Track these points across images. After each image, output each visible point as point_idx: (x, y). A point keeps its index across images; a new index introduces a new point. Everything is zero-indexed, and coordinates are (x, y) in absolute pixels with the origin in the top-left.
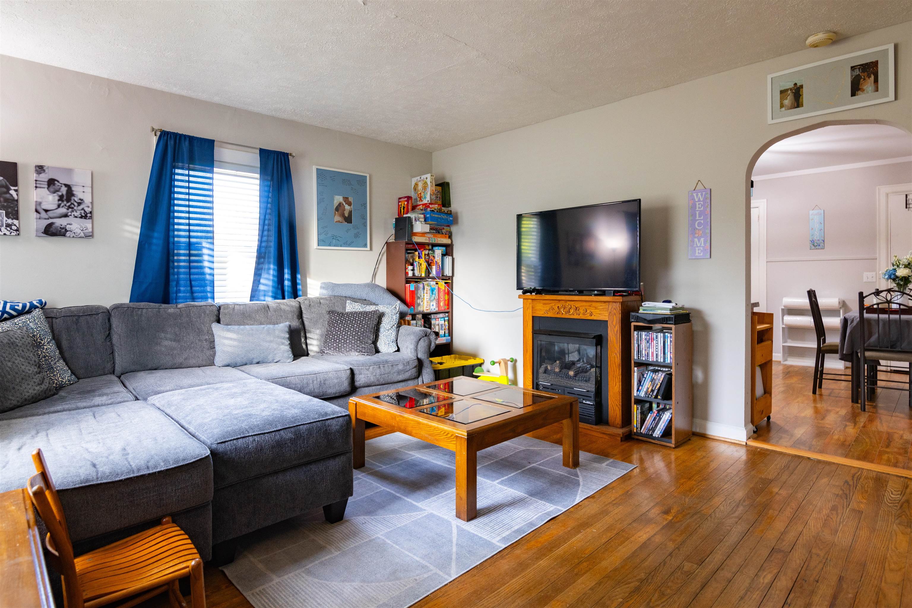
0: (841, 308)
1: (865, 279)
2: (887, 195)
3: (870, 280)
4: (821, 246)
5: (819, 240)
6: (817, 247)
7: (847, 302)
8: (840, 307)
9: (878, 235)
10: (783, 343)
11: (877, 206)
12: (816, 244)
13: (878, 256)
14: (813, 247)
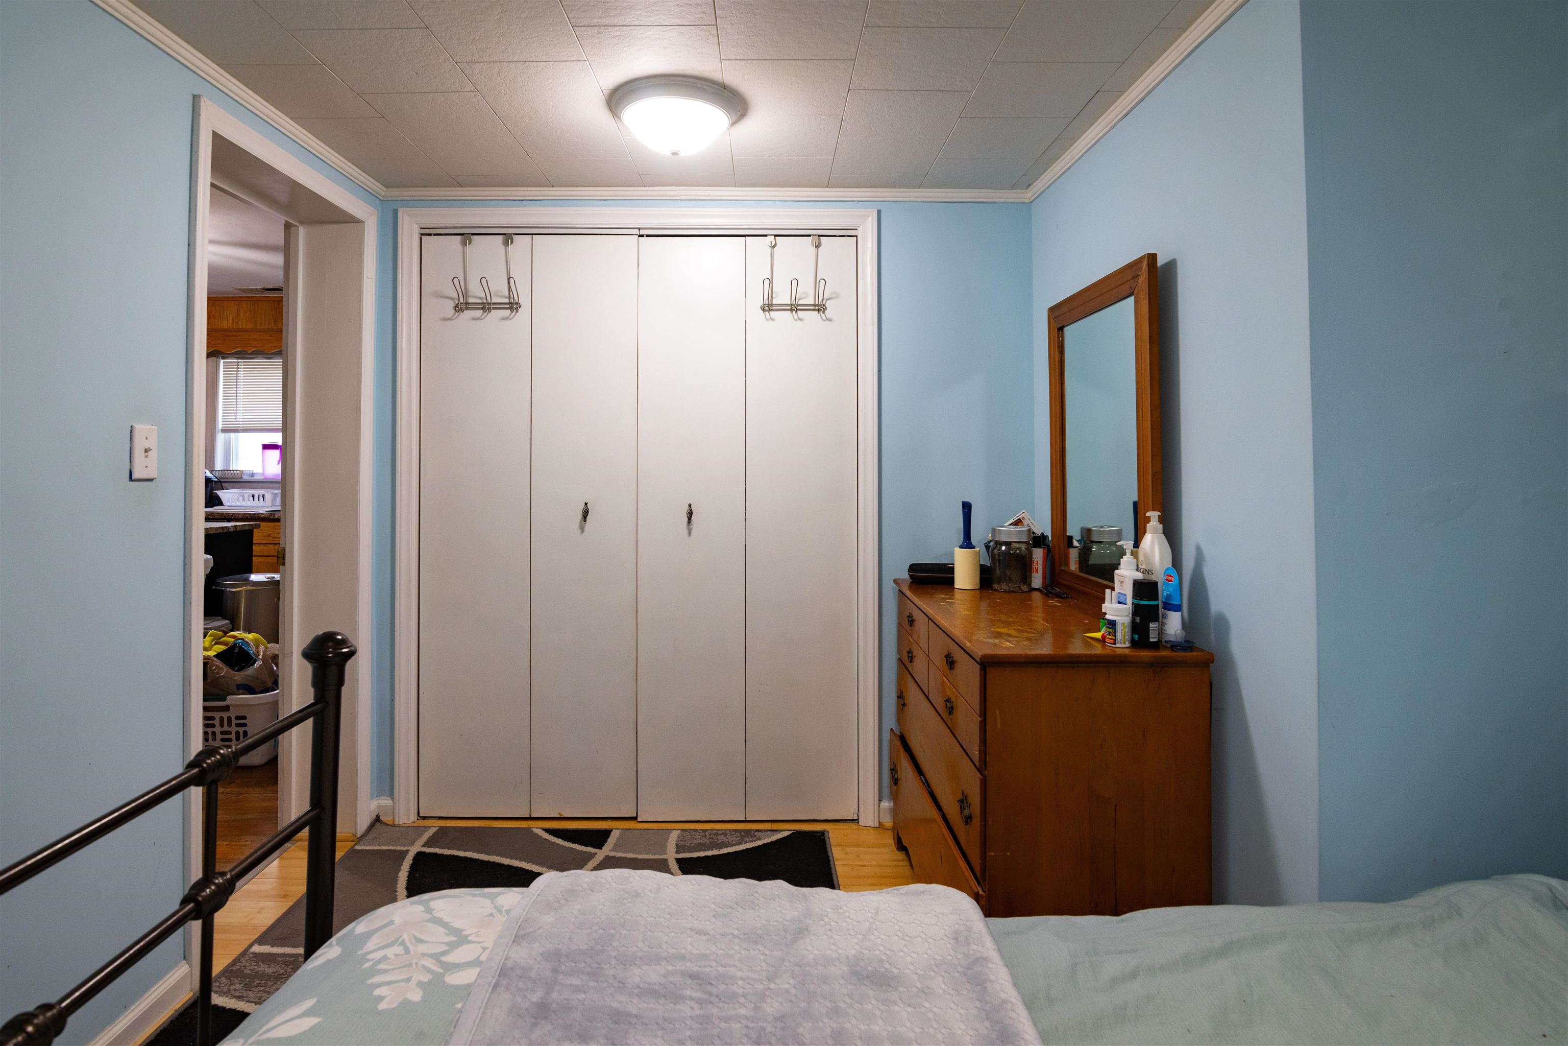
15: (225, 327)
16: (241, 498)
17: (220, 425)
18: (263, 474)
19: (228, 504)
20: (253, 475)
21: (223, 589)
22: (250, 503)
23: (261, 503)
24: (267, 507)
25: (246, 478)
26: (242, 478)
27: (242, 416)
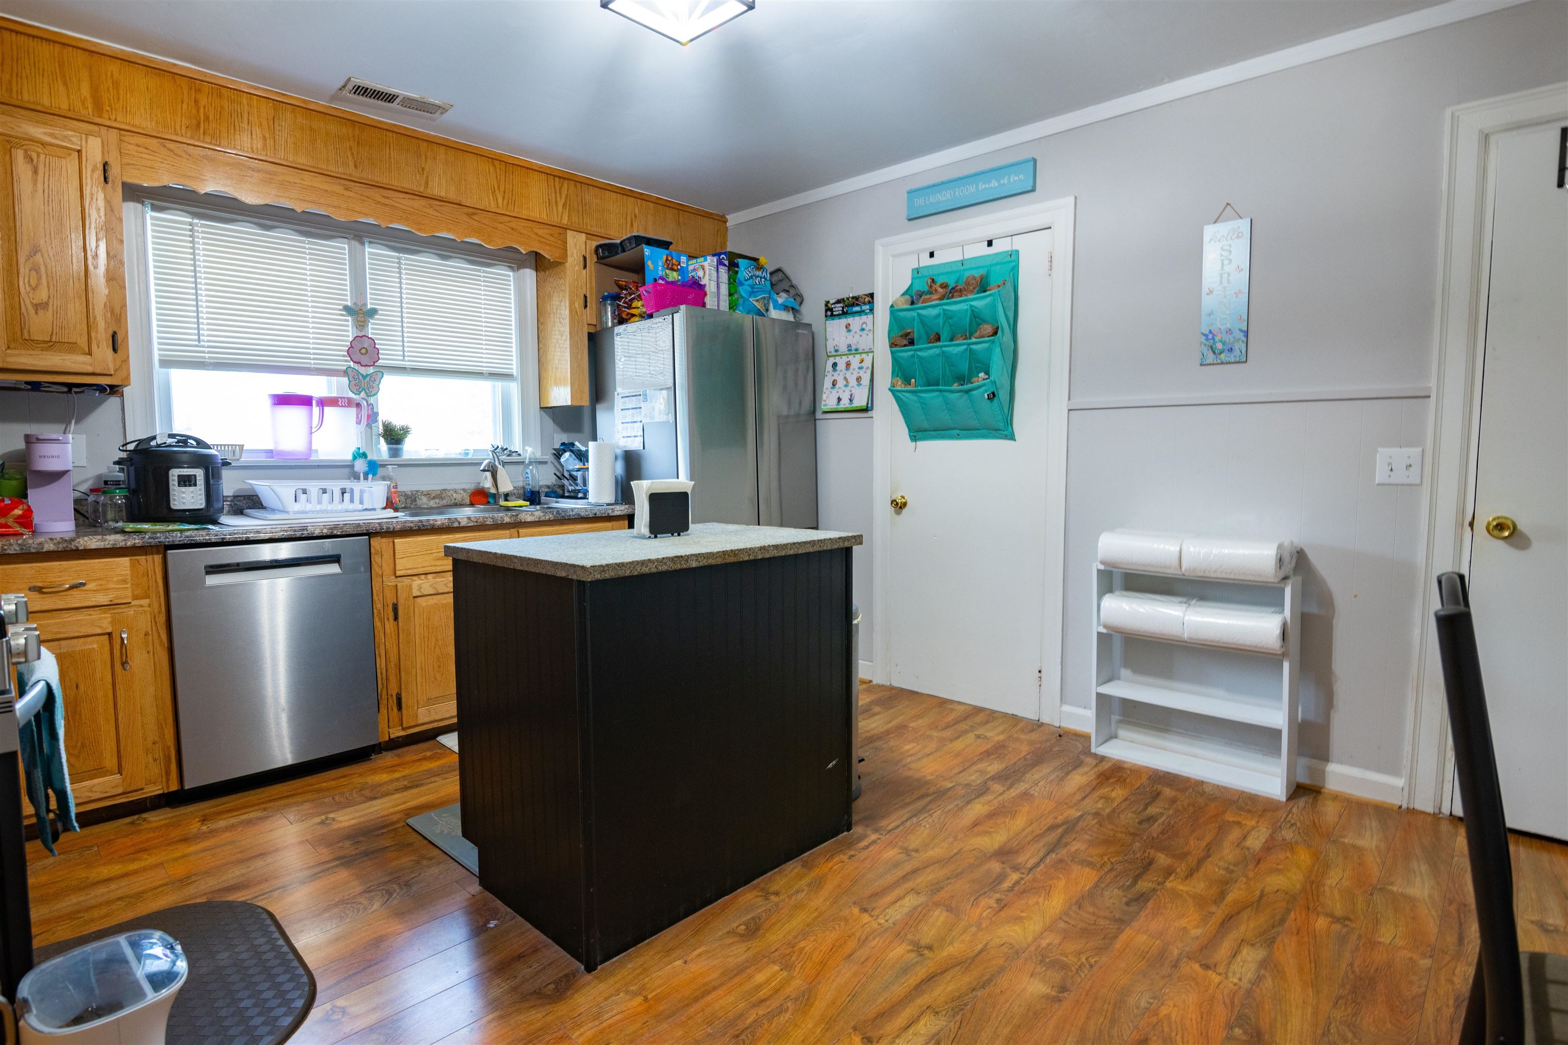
0: (1285, 578)
1: (1381, 475)
2: (1485, 138)
3: (1400, 477)
4: (1237, 352)
5: (1229, 331)
6: (1223, 356)
7: (1313, 558)
8: (1282, 574)
9: (1439, 299)
10: (1099, 684)
11: (1444, 186)
12: (1219, 346)
13: (1433, 383)
14: (1211, 358)
17: (156, 353)
27: (209, 337)
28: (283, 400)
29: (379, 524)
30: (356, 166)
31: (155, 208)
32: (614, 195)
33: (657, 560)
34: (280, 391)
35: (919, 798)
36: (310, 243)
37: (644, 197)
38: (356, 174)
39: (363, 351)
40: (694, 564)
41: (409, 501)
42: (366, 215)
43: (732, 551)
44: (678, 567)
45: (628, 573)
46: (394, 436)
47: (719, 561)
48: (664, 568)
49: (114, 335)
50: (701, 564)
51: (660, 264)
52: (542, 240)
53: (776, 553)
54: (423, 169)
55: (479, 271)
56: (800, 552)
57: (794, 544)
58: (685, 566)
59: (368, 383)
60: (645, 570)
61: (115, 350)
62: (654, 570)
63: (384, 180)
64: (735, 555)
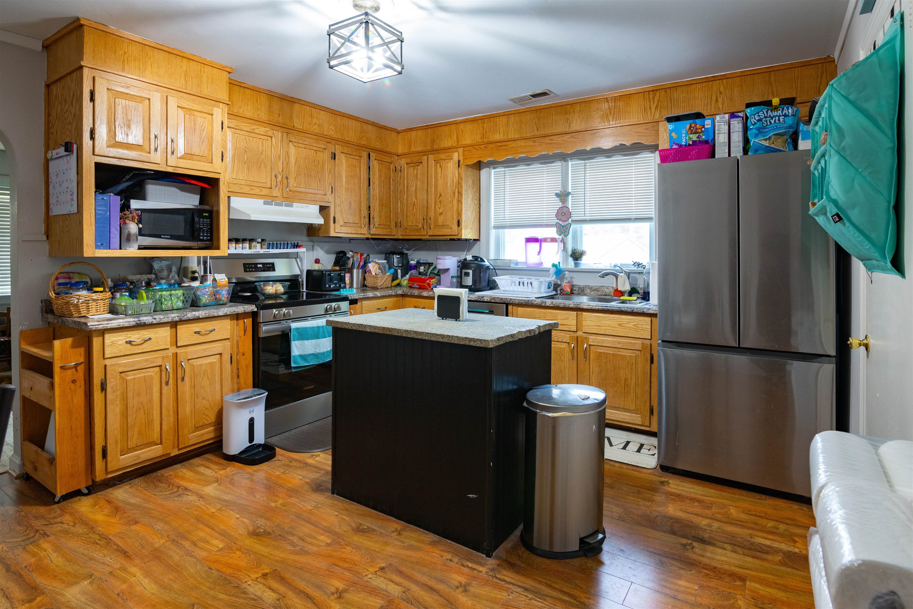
15: (498, 139)
16: (513, 284)
17: (492, 224)
18: (526, 263)
19: (503, 289)
20: (517, 264)
21: (538, 411)
22: (517, 288)
23: (530, 289)
24: (535, 293)
25: (513, 266)
26: (510, 266)
27: (509, 215)
28: (529, 240)
29: (511, 299)
30: (537, 130)
31: (494, 168)
32: (699, 86)
33: (352, 324)
34: (528, 236)
35: (569, 595)
36: (546, 167)
37: (728, 76)
38: (537, 133)
39: (563, 214)
40: (368, 330)
41: (580, 291)
42: (542, 151)
43: (388, 328)
44: (361, 329)
45: (340, 326)
46: (577, 256)
47: (381, 332)
48: (355, 328)
49: (459, 222)
50: (372, 331)
51: (684, 132)
52: (640, 134)
53: (415, 336)
54: (568, 119)
55: (632, 158)
56: (432, 339)
57: (428, 333)
58: (364, 330)
59: (564, 230)
60: (347, 327)
61: (459, 226)
62: (350, 328)
63: (548, 132)
64: (390, 331)
